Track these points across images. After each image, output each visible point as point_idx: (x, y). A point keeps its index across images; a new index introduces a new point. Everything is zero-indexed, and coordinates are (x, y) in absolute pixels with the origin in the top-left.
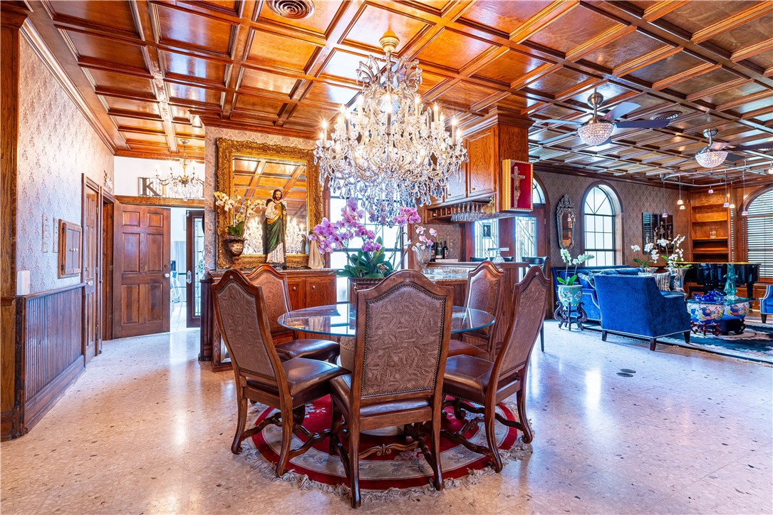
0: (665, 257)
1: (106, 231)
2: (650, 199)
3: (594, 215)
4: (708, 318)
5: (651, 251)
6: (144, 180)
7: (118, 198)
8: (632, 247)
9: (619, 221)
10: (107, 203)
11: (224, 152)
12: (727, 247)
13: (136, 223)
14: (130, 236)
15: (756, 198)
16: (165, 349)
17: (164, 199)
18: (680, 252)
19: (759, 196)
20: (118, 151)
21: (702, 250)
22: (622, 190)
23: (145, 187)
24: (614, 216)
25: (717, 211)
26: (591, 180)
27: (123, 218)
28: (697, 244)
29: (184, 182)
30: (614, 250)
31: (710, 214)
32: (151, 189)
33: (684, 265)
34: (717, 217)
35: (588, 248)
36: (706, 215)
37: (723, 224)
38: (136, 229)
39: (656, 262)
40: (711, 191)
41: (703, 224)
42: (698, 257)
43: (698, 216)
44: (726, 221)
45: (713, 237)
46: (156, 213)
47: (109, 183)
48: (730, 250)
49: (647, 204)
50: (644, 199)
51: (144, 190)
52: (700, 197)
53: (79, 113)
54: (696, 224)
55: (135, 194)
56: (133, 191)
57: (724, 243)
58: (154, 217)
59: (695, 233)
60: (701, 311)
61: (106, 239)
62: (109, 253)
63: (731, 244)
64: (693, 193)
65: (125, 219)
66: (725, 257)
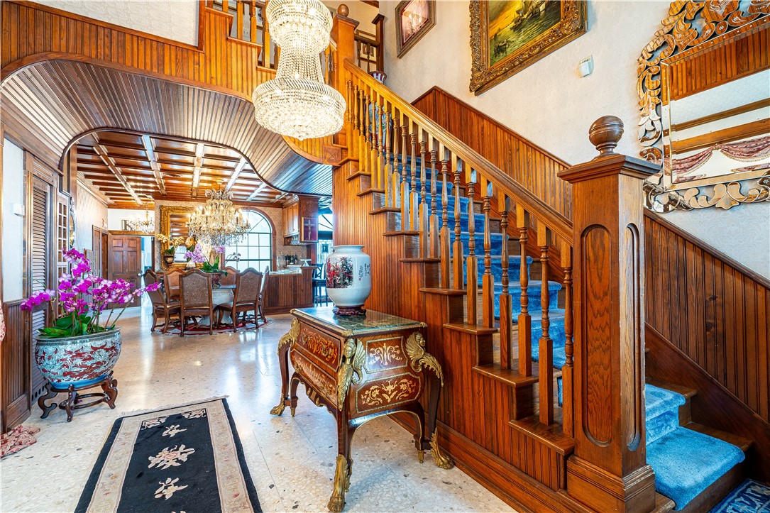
1: (104, 250)
6: (125, 221)
7: (110, 231)
10: (104, 235)
11: (164, 213)
13: (121, 245)
14: (117, 253)
16: (140, 312)
17: (137, 232)
20: (110, 206)
23: (126, 225)
27: (113, 242)
29: (147, 224)
32: (130, 227)
38: (121, 249)
46: (132, 239)
47: (105, 225)
51: (126, 227)
53: (91, 197)
55: (121, 230)
56: (119, 228)
58: (131, 242)
61: (104, 254)
62: (105, 262)
65: (115, 243)
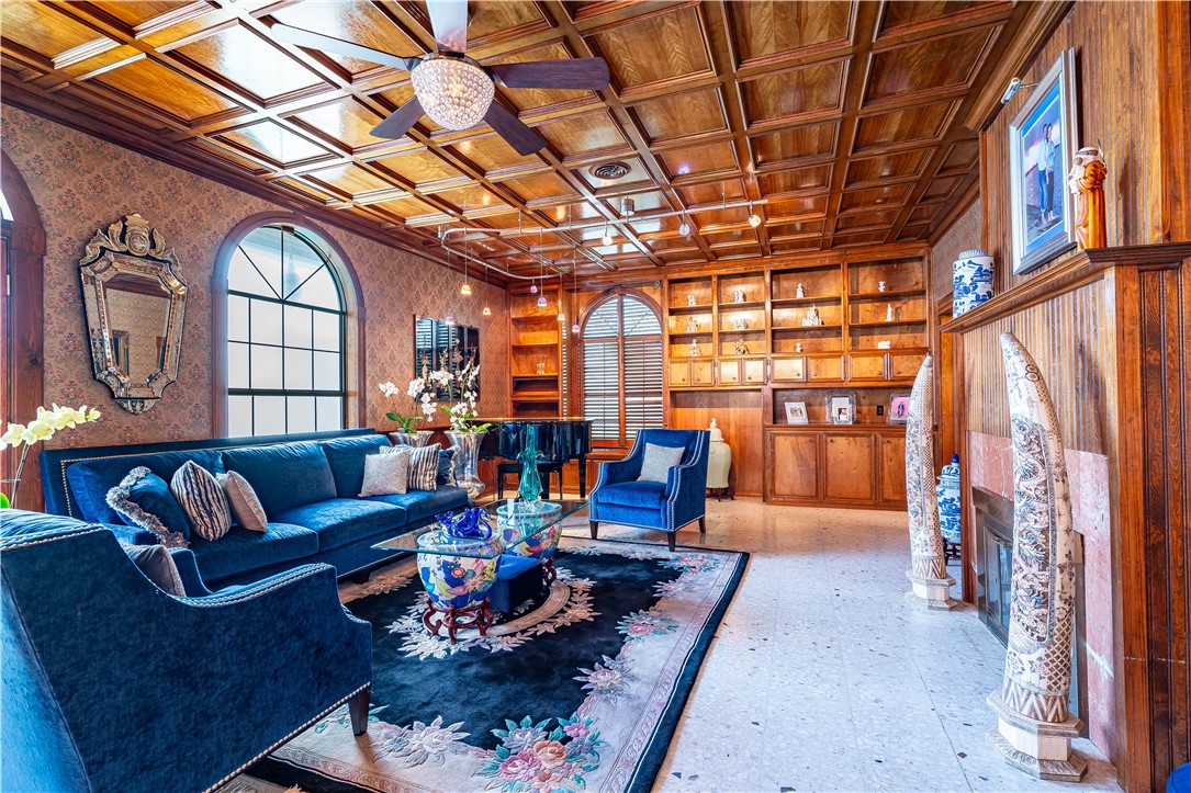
0: (447, 409)
2: (434, 290)
3: (283, 302)
4: (460, 590)
5: (420, 395)
8: (382, 387)
9: (352, 323)
12: (557, 389)
15: (594, 309)
18: (472, 398)
19: (598, 307)
21: (526, 395)
22: (361, 256)
24: (343, 314)
25: (546, 329)
26: (258, 204)
28: (520, 384)
30: (343, 394)
31: (537, 333)
33: (479, 424)
34: (544, 338)
35: (231, 385)
36: (532, 334)
37: (552, 349)
39: (430, 419)
40: (534, 289)
41: (529, 350)
42: (521, 407)
43: (522, 335)
44: (556, 345)
45: (541, 373)
48: (561, 395)
49: (426, 300)
50: (419, 286)
52: (524, 304)
54: (519, 350)
57: (552, 383)
59: (518, 365)
60: (441, 574)
63: (563, 383)
64: (515, 295)
66: (553, 407)
